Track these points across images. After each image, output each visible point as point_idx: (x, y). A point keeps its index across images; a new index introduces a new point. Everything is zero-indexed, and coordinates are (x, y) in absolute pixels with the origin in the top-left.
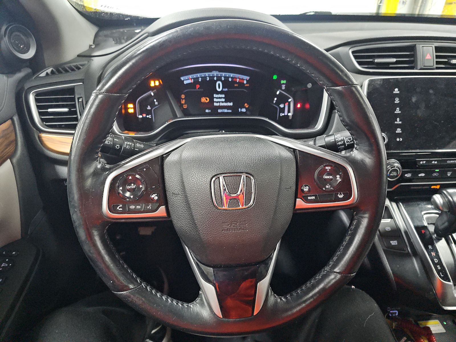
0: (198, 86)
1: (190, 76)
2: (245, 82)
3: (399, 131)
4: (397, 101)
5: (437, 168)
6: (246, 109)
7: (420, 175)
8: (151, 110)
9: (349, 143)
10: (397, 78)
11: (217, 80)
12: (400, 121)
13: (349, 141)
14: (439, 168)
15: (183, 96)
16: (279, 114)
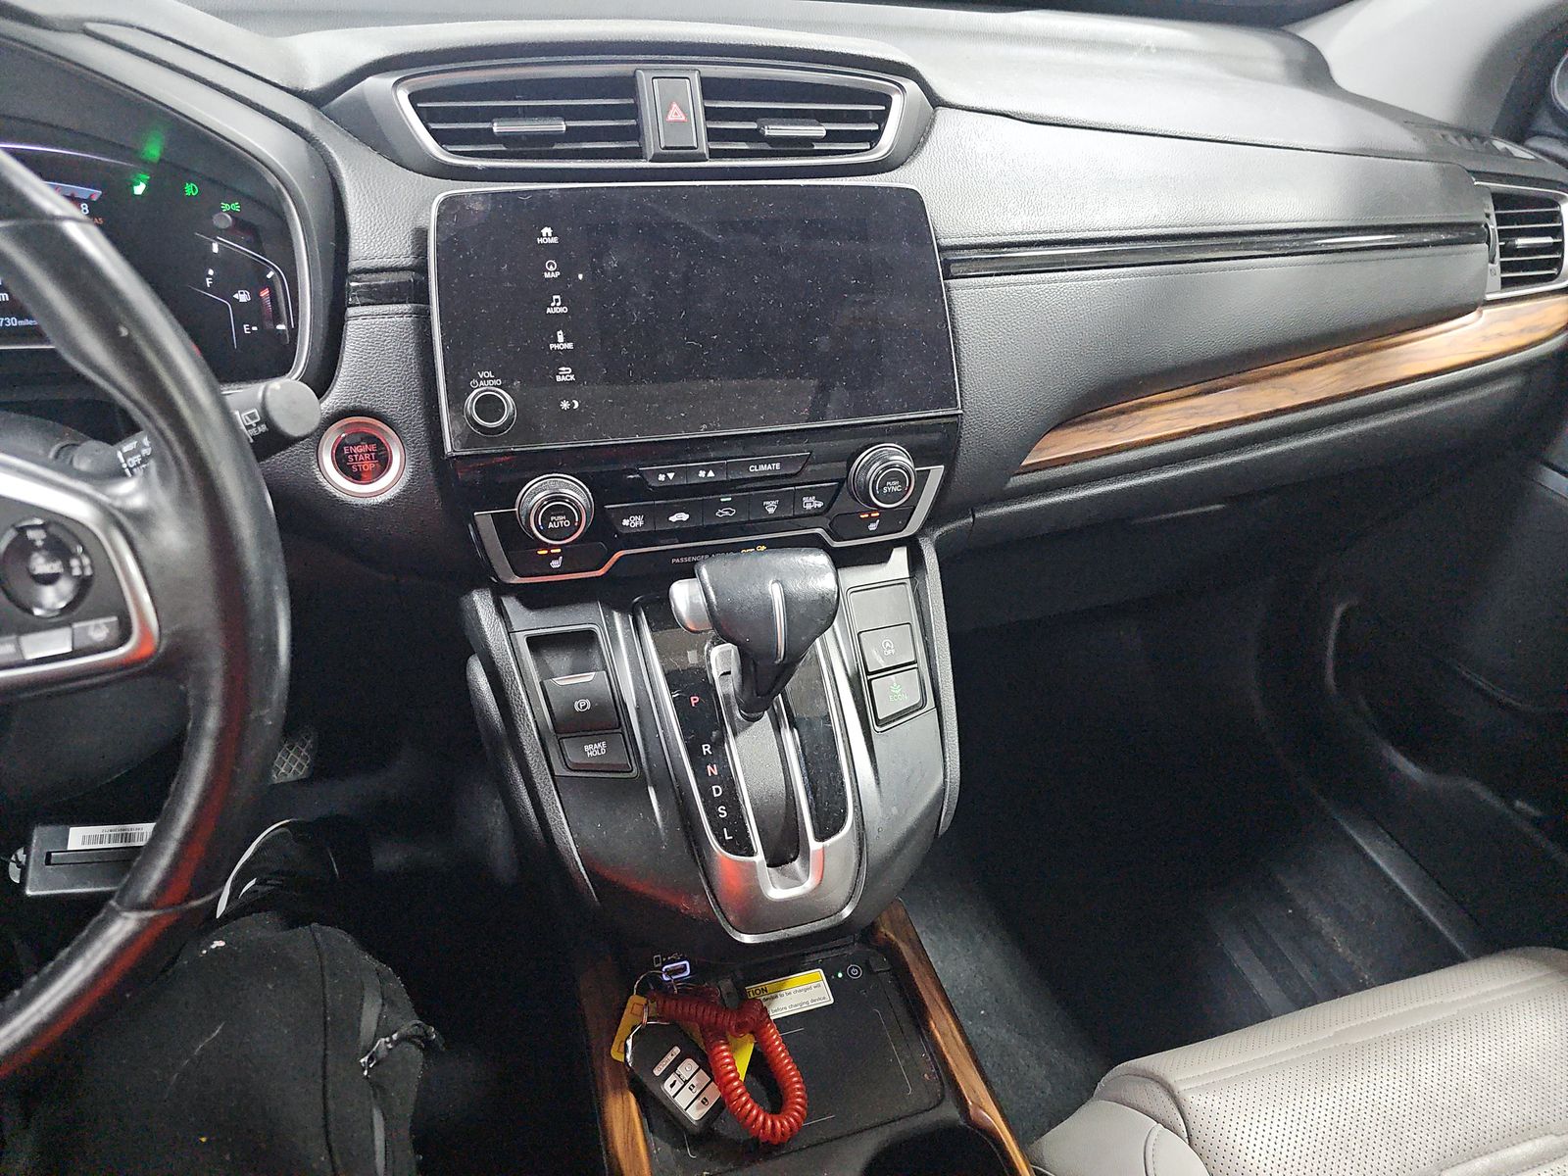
3: (565, 374)
4: (552, 272)
5: (725, 493)
7: (673, 519)
9: (253, 431)
10: (544, 190)
12: (566, 341)
13: (253, 423)
14: (731, 492)
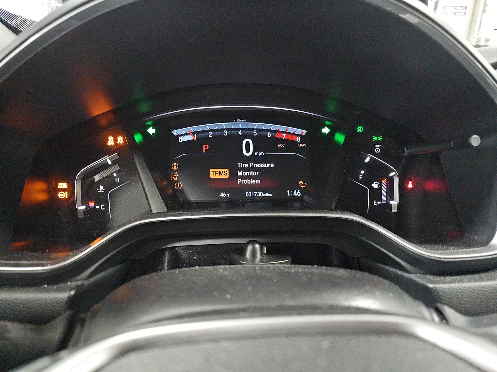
0: (206, 147)
1: (192, 129)
2: (298, 139)
6: (301, 190)
8: (105, 194)
11: (244, 137)
15: (175, 166)
16: (371, 203)
